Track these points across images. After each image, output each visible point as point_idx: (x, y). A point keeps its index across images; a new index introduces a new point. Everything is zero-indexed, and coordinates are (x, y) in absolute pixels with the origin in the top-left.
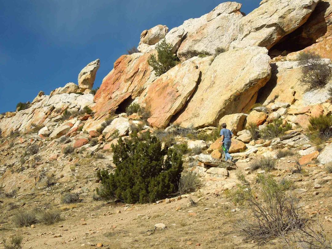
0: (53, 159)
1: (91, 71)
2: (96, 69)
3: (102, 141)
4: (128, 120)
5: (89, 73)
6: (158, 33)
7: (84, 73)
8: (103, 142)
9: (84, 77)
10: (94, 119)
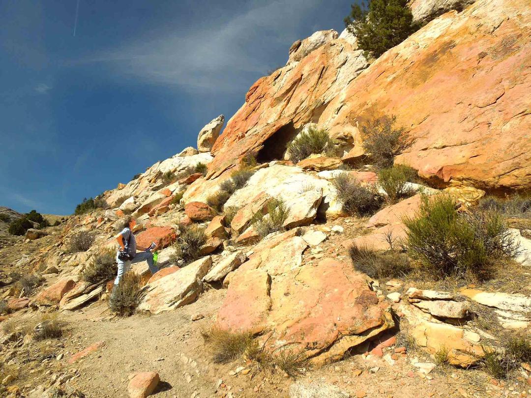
0: (48, 299)
1: (213, 129)
2: (218, 127)
3: (221, 238)
4: (301, 170)
5: (210, 131)
6: (322, 41)
7: (205, 133)
8: (221, 245)
9: (204, 137)
10: (205, 178)
